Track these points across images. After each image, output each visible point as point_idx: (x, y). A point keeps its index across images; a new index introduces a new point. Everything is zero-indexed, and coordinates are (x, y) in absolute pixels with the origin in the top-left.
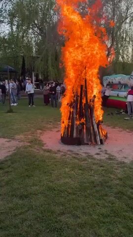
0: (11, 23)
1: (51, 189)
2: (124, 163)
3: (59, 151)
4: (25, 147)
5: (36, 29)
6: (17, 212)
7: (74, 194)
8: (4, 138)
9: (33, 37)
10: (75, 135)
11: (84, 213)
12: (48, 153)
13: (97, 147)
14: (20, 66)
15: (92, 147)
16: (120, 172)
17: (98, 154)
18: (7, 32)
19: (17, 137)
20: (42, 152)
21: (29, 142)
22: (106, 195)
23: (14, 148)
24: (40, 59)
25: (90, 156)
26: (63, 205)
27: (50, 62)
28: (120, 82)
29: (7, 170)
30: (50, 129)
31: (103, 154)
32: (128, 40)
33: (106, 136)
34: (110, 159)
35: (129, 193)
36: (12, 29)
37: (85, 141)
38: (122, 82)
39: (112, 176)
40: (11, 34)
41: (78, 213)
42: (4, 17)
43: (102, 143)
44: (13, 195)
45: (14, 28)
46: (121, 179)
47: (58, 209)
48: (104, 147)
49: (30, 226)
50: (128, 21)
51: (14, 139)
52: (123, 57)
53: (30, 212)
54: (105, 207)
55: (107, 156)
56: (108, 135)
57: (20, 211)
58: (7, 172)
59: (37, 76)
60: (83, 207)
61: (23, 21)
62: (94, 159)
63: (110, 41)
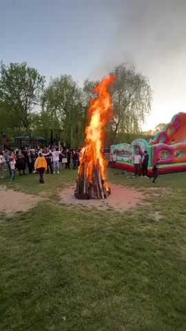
0: (43, 105)
1: (58, 235)
2: (118, 213)
3: (71, 204)
4: (45, 202)
5: (62, 110)
6: (29, 254)
7: (76, 238)
8: (30, 194)
9: (59, 115)
10: (84, 192)
11: (80, 253)
12: (62, 207)
13: (102, 200)
14: (49, 137)
15: (97, 201)
16: (114, 220)
17: (101, 206)
18: (39, 112)
19: (41, 193)
20: (57, 206)
21: (49, 198)
22: (100, 238)
23: (36, 202)
24: (64, 132)
25: (94, 208)
26: (65, 247)
27: (72, 134)
28: (123, 151)
29: (27, 220)
30: (68, 187)
31: (105, 206)
32: (131, 118)
33: (109, 192)
34: (109, 210)
35: (117, 236)
36: (43, 110)
37: (93, 196)
38: (125, 150)
39: (108, 223)
40: (43, 113)
41: (76, 253)
42: (38, 101)
43: (105, 197)
44: (28, 240)
45: (45, 109)
46: (113, 226)
47: (61, 251)
48: (106, 201)
49: (37, 264)
50: (130, 104)
51: (38, 195)
52: (128, 131)
53: (40, 253)
54: (97, 247)
55: (107, 208)
56: (112, 191)
57: (31, 253)
58: (27, 222)
59: (62, 144)
60: (81, 248)
61: (51, 103)
62: (97, 210)
63: (118, 119)
